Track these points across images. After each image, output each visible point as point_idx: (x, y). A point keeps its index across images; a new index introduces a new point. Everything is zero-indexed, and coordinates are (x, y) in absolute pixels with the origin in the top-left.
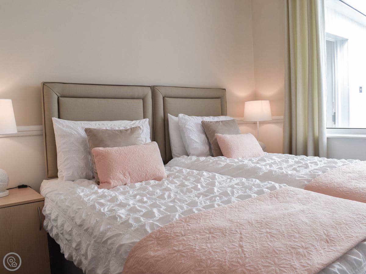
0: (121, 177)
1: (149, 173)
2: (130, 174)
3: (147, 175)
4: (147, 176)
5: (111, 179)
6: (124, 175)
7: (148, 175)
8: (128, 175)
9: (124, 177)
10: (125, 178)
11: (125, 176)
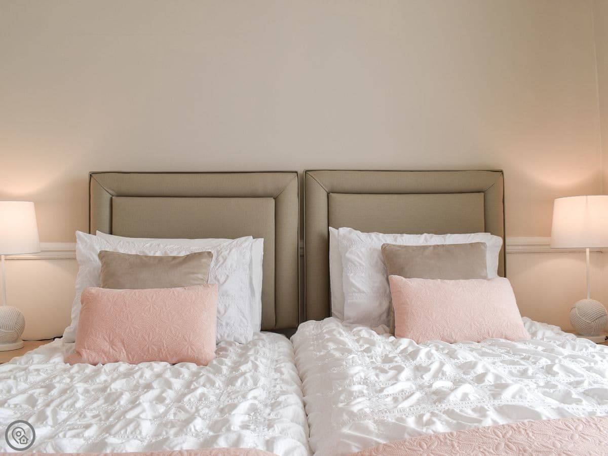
0: (106, 346)
1: (165, 346)
2: (123, 343)
3: (161, 349)
4: (162, 353)
5: (85, 349)
6: (112, 343)
7: (164, 350)
8: (120, 345)
9: (112, 348)
10: (115, 350)
11: (114, 347)
